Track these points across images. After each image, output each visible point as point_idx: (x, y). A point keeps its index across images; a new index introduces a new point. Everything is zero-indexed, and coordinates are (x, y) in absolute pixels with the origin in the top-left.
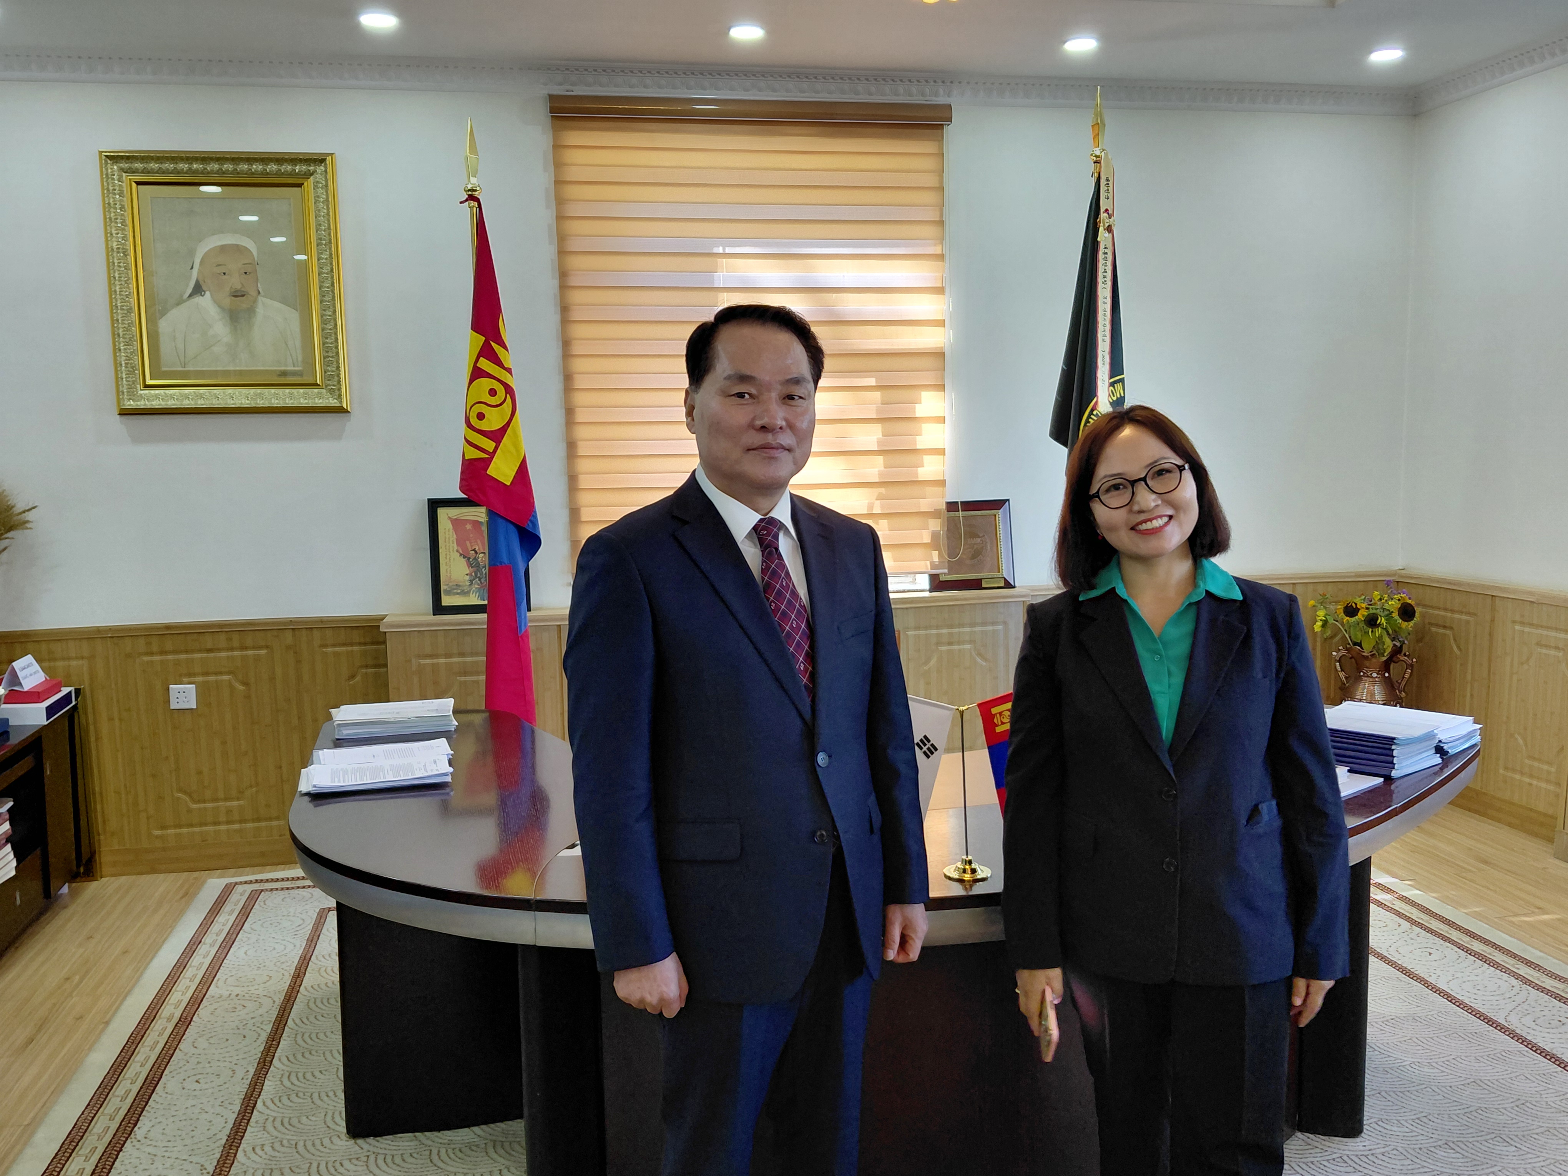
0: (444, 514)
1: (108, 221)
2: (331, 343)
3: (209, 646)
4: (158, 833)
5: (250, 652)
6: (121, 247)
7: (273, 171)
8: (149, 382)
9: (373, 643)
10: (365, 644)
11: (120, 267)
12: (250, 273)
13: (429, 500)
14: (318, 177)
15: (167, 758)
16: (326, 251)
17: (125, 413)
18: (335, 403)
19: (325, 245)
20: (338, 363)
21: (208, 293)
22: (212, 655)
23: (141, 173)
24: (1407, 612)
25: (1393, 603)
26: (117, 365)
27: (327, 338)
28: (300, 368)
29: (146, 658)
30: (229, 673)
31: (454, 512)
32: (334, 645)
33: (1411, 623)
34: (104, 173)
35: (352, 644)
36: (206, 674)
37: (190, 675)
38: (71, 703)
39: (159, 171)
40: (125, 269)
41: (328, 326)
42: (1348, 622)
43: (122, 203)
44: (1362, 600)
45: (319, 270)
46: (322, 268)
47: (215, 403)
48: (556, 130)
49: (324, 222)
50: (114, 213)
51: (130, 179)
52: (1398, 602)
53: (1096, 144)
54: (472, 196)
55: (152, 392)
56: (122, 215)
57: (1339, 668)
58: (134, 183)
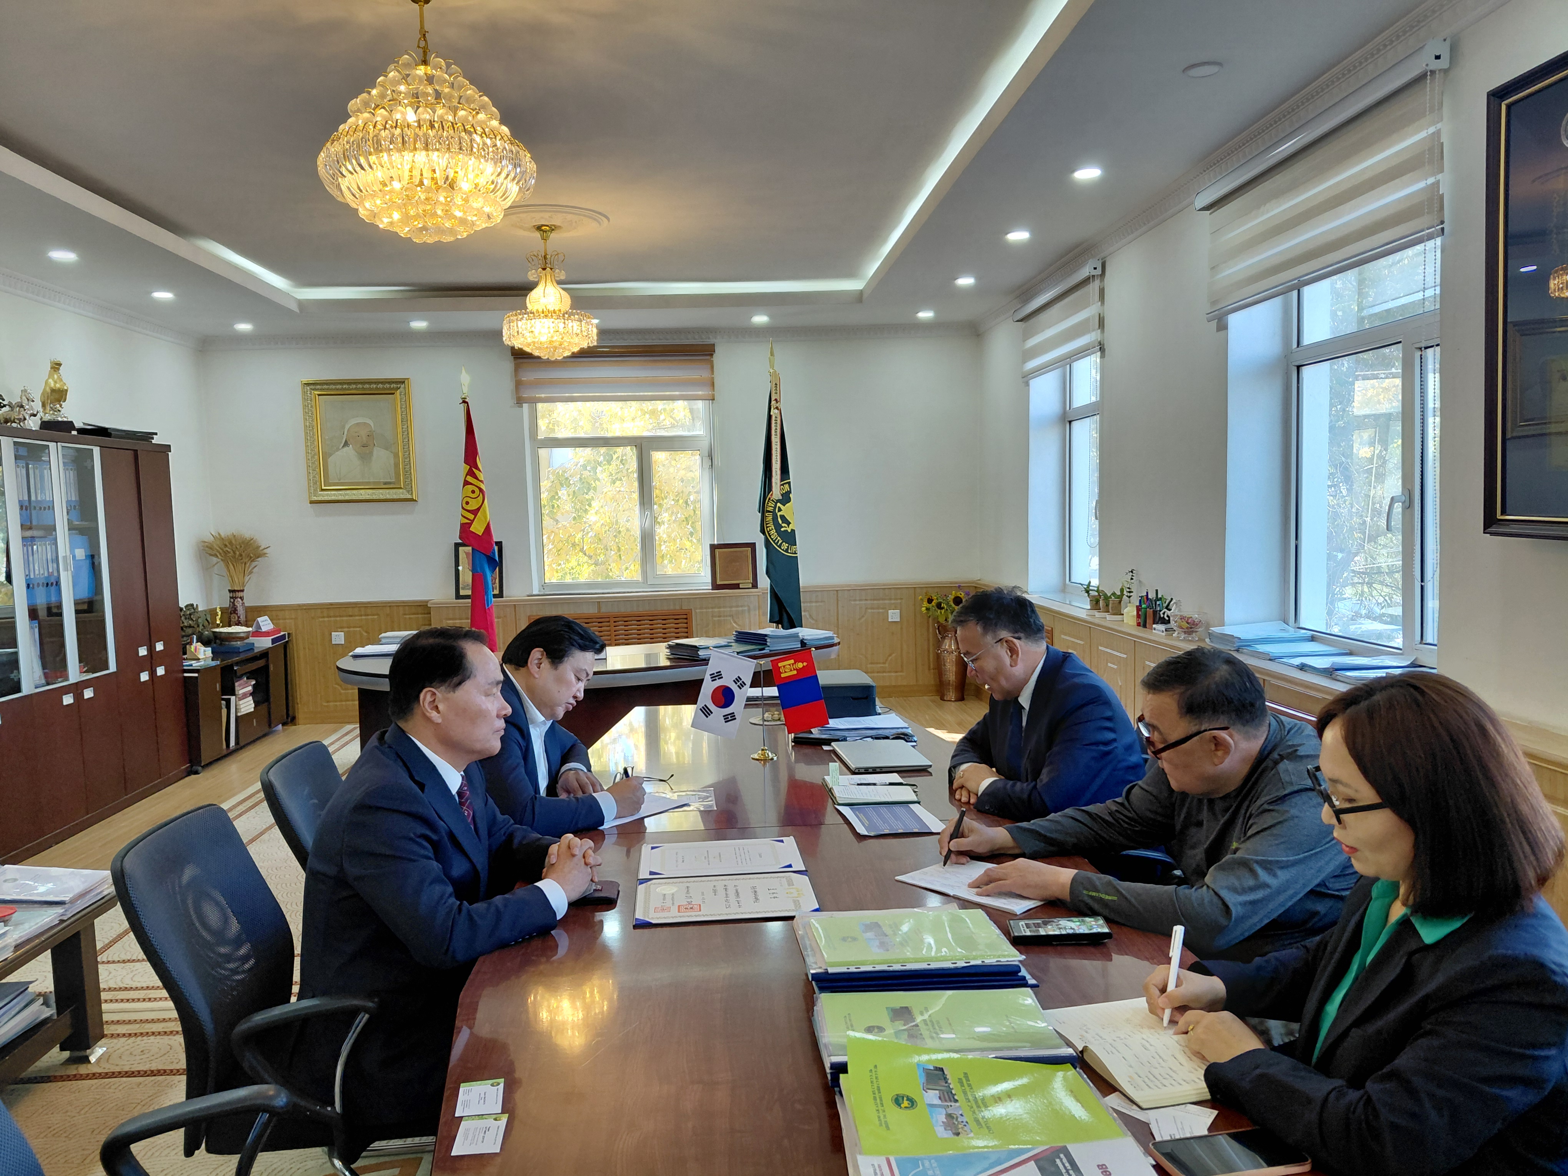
1: (305, 413)
2: (408, 468)
3: (350, 614)
4: (326, 704)
5: (369, 617)
6: (311, 425)
7: (381, 388)
8: (323, 488)
9: (428, 613)
10: (425, 614)
11: (310, 434)
13: (453, 544)
14: (402, 390)
15: (330, 667)
16: (405, 424)
17: (312, 502)
18: (410, 497)
19: (405, 421)
20: (411, 477)
22: (351, 618)
23: (320, 390)
25: (951, 596)
26: (309, 480)
27: (406, 466)
29: (321, 619)
30: (359, 627)
31: (463, 549)
32: (409, 614)
34: (303, 391)
35: (418, 614)
36: (349, 627)
37: (341, 628)
38: (286, 638)
39: (328, 389)
40: (313, 435)
41: (406, 460)
42: (928, 606)
43: (311, 404)
44: (936, 594)
45: (402, 434)
46: (403, 432)
47: (354, 497)
48: (516, 362)
49: (404, 410)
50: (308, 409)
51: (315, 393)
52: (953, 596)
53: (771, 367)
54: (464, 401)
55: (325, 492)
56: (312, 410)
57: (938, 633)
58: (317, 395)
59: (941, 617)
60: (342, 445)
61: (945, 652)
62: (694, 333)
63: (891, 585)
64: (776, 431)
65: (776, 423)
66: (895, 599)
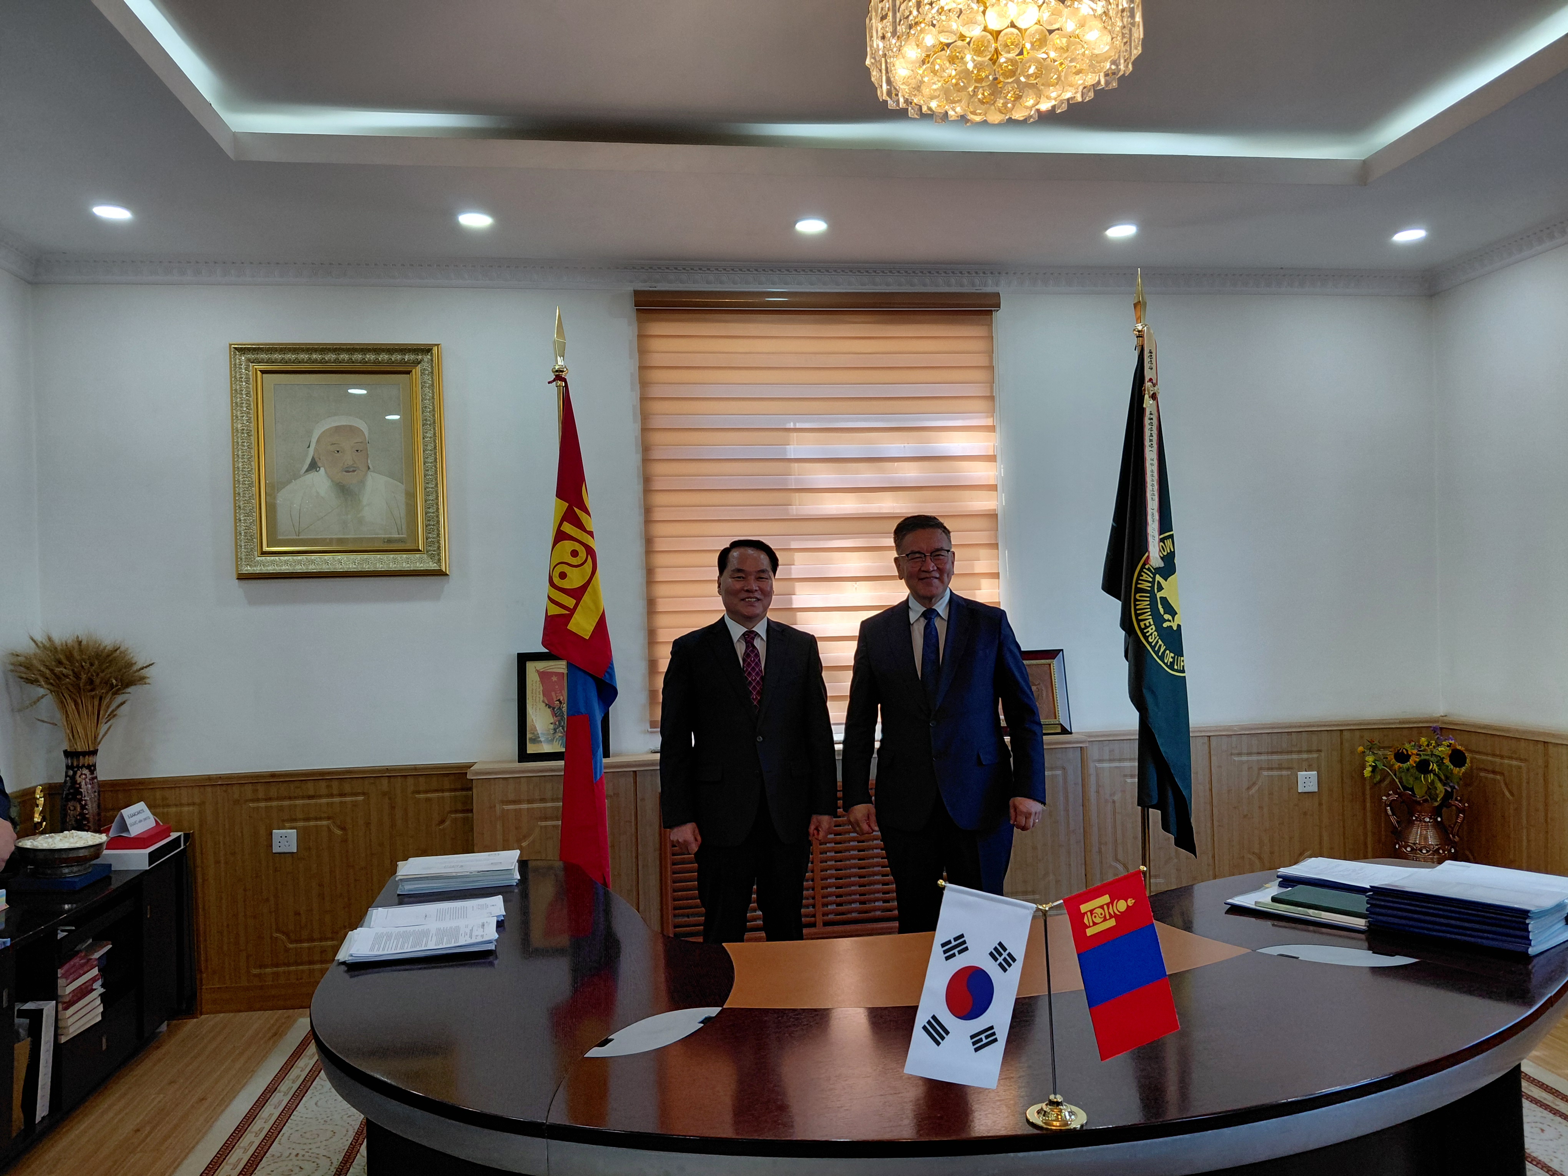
0: (532, 667)
1: (235, 405)
2: (433, 513)
3: (311, 793)
4: (256, 971)
5: (348, 799)
6: (245, 428)
7: (384, 360)
8: (266, 549)
9: (462, 789)
10: (455, 790)
11: (244, 446)
12: (361, 451)
13: (518, 654)
14: (425, 365)
15: (267, 900)
16: (430, 430)
17: (243, 577)
18: (435, 566)
19: (430, 425)
20: (438, 530)
21: (322, 469)
22: (313, 801)
23: (266, 363)
24: (1458, 758)
25: (1443, 749)
26: (237, 533)
27: (429, 508)
28: (405, 536)
29: (252, 805)
30: (329, 818)
31: (541, 665)
32: (426, 792)
33: (1463, 769)
34: (233, 363)
35: (443, 791)
36: (307, 819)
37: (292, 820)
38: (180, 847)
39: (283, 361)
40: (249, 448)
41: (431, 498)
42: (1400, 768)
43: (248, 390)
44: (1412, 746)
45: (424, 448)
46: (427, 446)
47: (325, 568)
48: (640, 321)
49: (429, 404)
50: (240, 398)
51: (256, 369)
52: (1448, 748)
53: (1139, 320)
54: (559, 376)
55: (268, 558)
56: (248, 400)
57: (1390, 812)
58: (259, 372)
59: (1425, 789)
61: (1412, 849)
62: (961, 273)
63: (1300, 726)
64: (1151, 438)
65: (1151, 424)
66: (1309, 751)
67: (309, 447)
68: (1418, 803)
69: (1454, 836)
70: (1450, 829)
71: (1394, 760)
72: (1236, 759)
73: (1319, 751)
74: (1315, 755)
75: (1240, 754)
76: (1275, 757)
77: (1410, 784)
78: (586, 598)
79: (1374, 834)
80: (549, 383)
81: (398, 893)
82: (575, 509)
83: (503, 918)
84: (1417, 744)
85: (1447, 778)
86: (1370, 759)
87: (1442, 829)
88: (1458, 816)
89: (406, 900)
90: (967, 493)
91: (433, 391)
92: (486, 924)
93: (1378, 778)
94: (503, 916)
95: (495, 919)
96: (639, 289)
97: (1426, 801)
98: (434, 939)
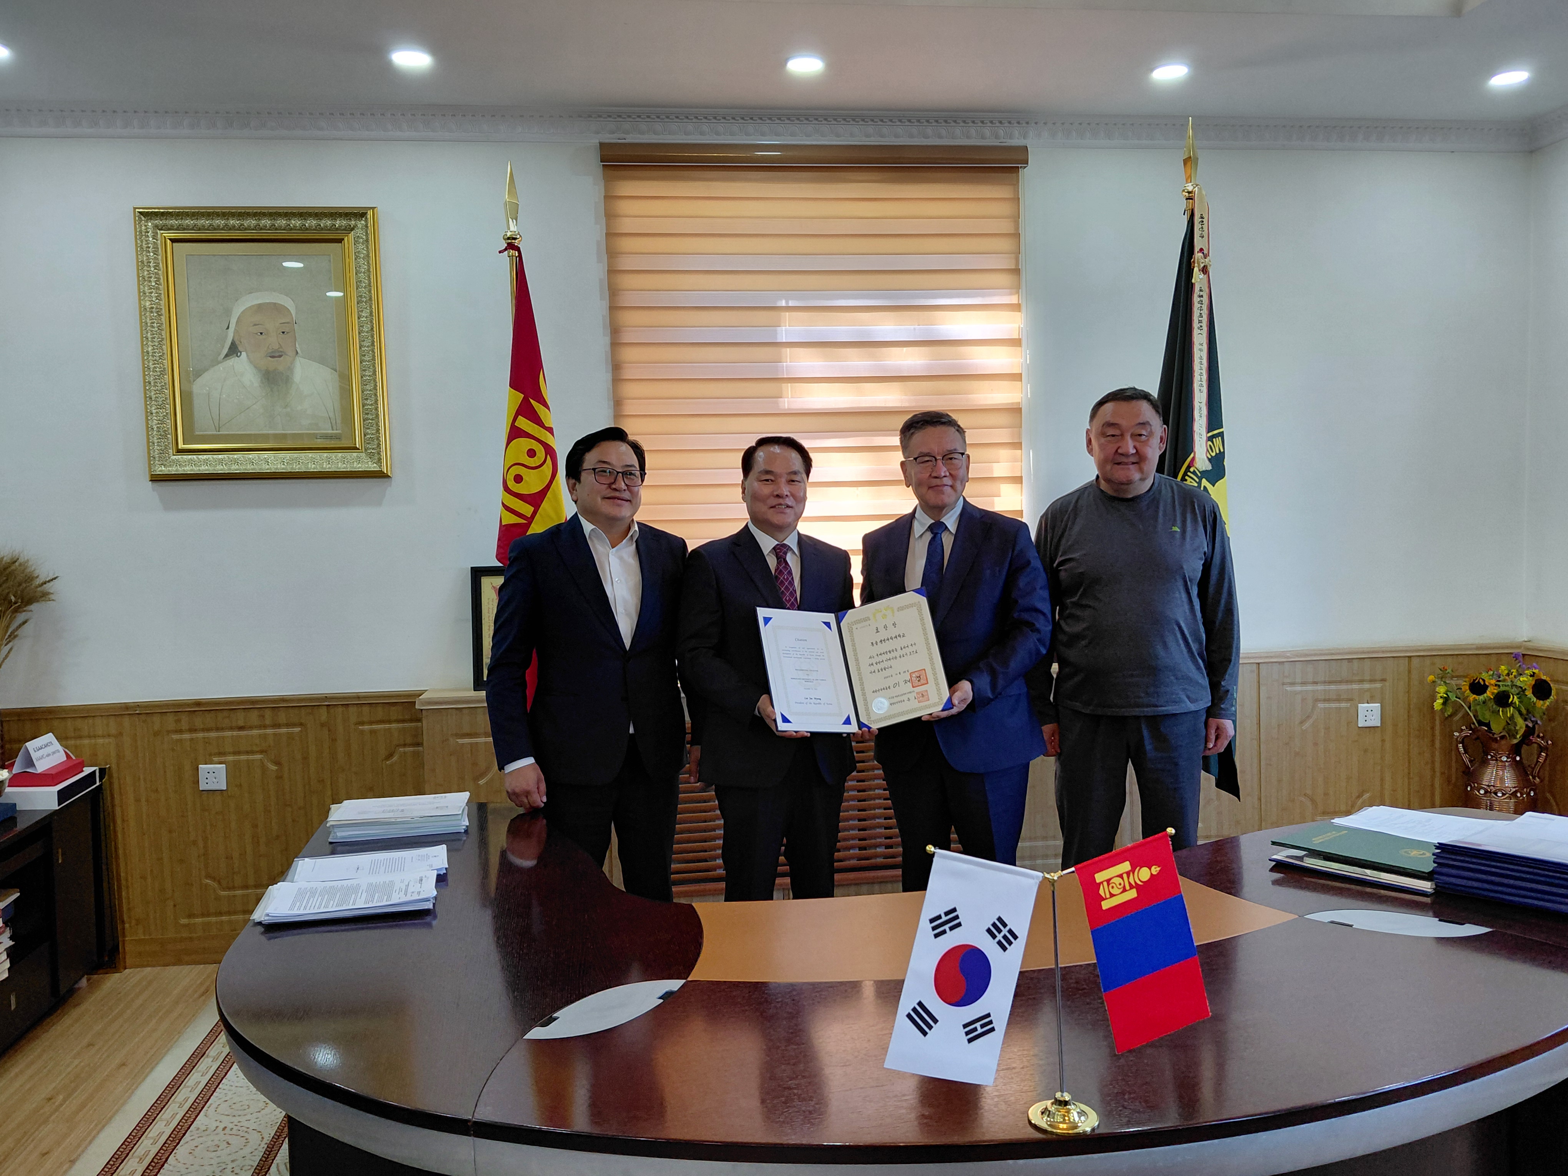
0: (487, 583)
1: (142, 280)
2: (371, 405)
3: (241, 723)
4: (184, 921)
5: (284, 730)
6: (155, 306)
7: (312, 227)
8: (181, 446)
9: (411, 721)
10: (403, 721)
11: (153, 327)
12: (288, 333)
13: (472, 568)
14: (359, 232)
15: (195, 843)
16: (366, 308)
17: (156, 479)
18: (374, 467)
19: (365, 302)
20: (377, 425)
21: (244, 354)
22: (243, 733)
23: (176, 230)
24: (1542, 689)
25: (1525, 679)
26: (149, 428)
27: (367, 399)
29: (175, 737)
30: (261, 752)
32: (371, 723)
33: (1548, 702)
34: (138, 230)
35: (389, 722)
36: (238, 753)
37: (220, 754)
38: (96, 783)
39: (194, 228)
40: (159, 329)
41: (368, 387)
42: (1475, 700)
43: (156, 261)
44: (1490, 676)
45: (359, 329)
46: (362, 326)
47: (250, 468)
48: (608, 180)
49: (364, 278)
50: (148, 271)
51: (165, 237)
52: (1531, 678)
53: (1189, 179)
54: (511, 245)
55: (185, 457)
56: (157, 274)
57: (1462, 750)
58: (168, 241)
59: (1504, 723)
60: (225, 351)
61: (1486, 792)
62: (982, 122)
63: (1363, 653)
64: (1200, 319)
65: (1201, 302)
66: (1372, 681)
67: (228, 328)
68: (1495, 740)
69: (1534, 778)
70: (1530, 769)
71: (1468, 691)
72: (1288, 689)
73: (1383, 680)
74: (1378, 685)
75: (1293, 684)
76: (1333, 687)
77: (1486, 720)
78: (545, 505)
79: (1442, 773)
80: (500, 252)
81: (330, 840)
82: (531, 401)
83: (445, 872)
84: (1495, 673)
85: (1528, 712)
86: (1441, 690)
87: (1522, 770)
88: (1539, 756)
89: (339, 848)
90: (986, 384)
91: (368, 263)
92: (424, 879)
93: (1449, 711)
94: (446, 869)
95: (435, 873)
96: (607, 141)
97: (1503, 737)
98: (364, 895)
